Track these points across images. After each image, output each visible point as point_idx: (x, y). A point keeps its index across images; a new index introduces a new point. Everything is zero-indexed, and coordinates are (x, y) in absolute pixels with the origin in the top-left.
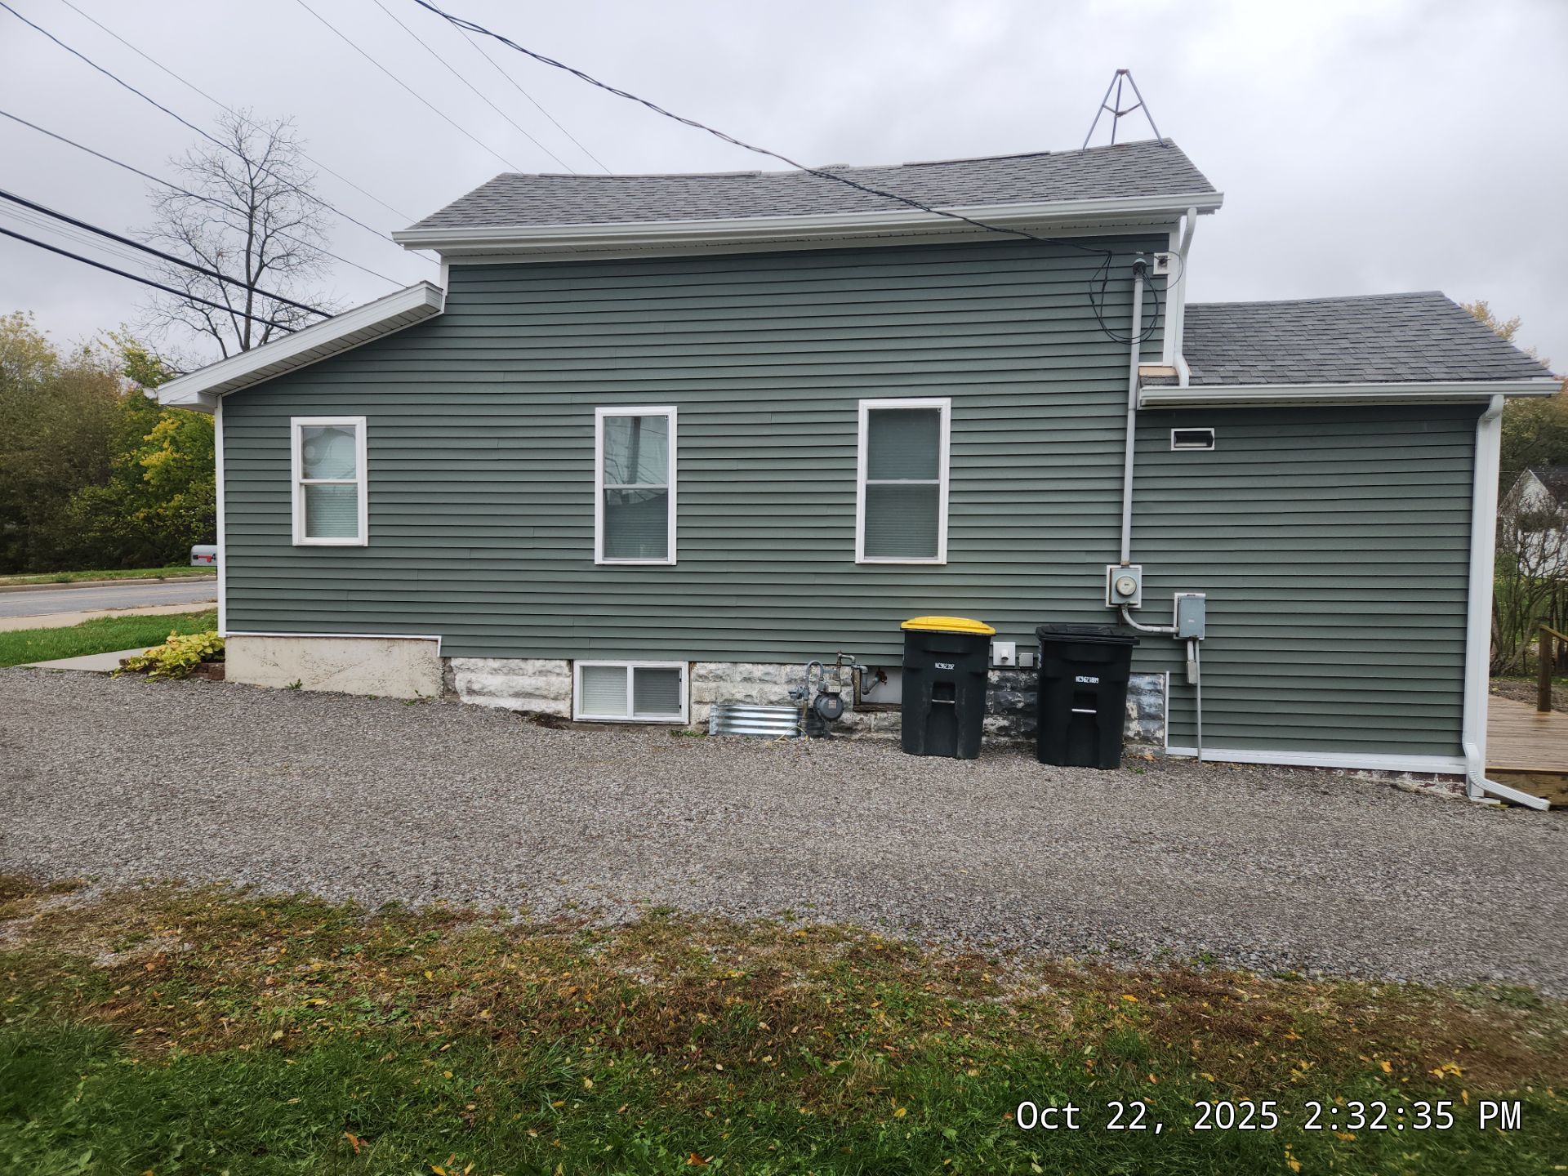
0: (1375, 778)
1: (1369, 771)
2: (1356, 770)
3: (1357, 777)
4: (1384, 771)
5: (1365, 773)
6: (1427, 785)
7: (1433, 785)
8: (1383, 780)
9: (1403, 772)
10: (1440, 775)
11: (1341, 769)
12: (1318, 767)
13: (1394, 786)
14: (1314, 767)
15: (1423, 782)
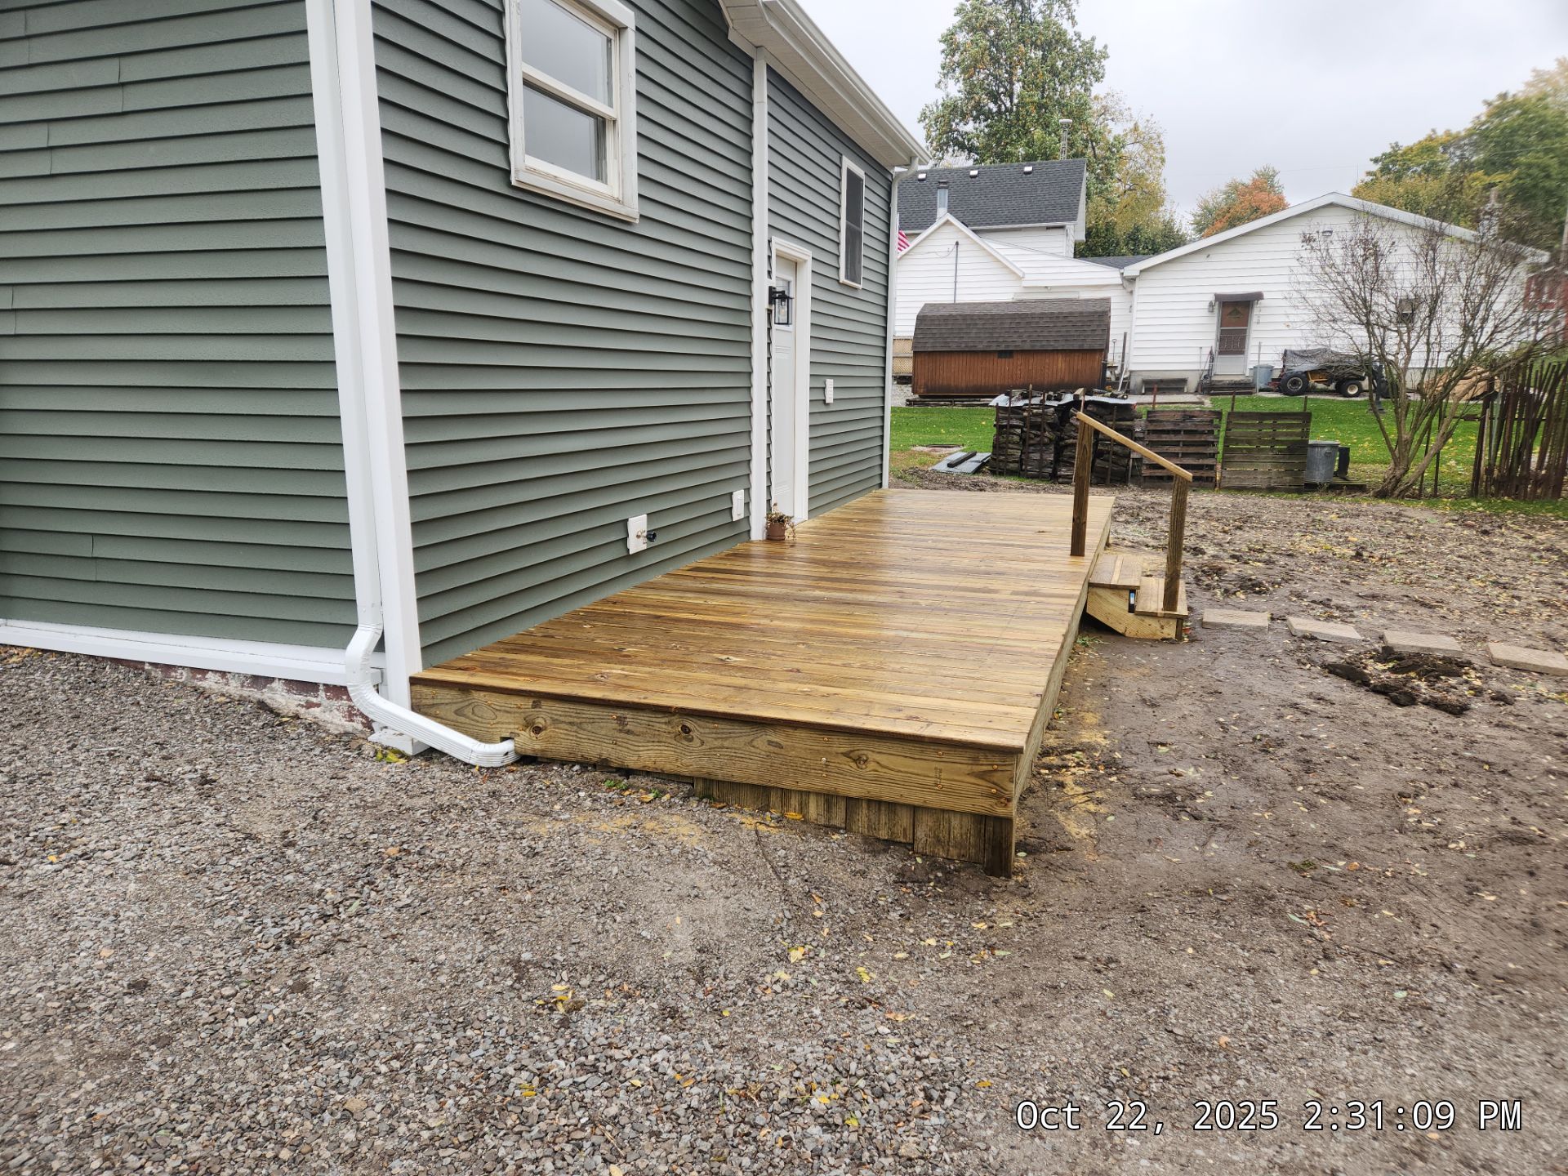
0: (234, 688)
1: (223, 674)
2: (204, 672)
3: (205, 684)
4: (246, 676)
5: (217, 677)
6: (309, 705)
7: (318, 705)
8: (246, 692)
9: (273, 679)
10: (327, 687)
11: (183, 668)
12: (151, 664)
13: (262, 705)
14: (143, 663)
15: (302, 699)
